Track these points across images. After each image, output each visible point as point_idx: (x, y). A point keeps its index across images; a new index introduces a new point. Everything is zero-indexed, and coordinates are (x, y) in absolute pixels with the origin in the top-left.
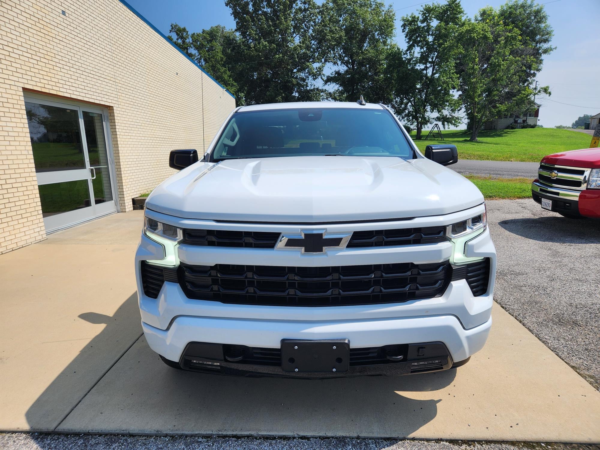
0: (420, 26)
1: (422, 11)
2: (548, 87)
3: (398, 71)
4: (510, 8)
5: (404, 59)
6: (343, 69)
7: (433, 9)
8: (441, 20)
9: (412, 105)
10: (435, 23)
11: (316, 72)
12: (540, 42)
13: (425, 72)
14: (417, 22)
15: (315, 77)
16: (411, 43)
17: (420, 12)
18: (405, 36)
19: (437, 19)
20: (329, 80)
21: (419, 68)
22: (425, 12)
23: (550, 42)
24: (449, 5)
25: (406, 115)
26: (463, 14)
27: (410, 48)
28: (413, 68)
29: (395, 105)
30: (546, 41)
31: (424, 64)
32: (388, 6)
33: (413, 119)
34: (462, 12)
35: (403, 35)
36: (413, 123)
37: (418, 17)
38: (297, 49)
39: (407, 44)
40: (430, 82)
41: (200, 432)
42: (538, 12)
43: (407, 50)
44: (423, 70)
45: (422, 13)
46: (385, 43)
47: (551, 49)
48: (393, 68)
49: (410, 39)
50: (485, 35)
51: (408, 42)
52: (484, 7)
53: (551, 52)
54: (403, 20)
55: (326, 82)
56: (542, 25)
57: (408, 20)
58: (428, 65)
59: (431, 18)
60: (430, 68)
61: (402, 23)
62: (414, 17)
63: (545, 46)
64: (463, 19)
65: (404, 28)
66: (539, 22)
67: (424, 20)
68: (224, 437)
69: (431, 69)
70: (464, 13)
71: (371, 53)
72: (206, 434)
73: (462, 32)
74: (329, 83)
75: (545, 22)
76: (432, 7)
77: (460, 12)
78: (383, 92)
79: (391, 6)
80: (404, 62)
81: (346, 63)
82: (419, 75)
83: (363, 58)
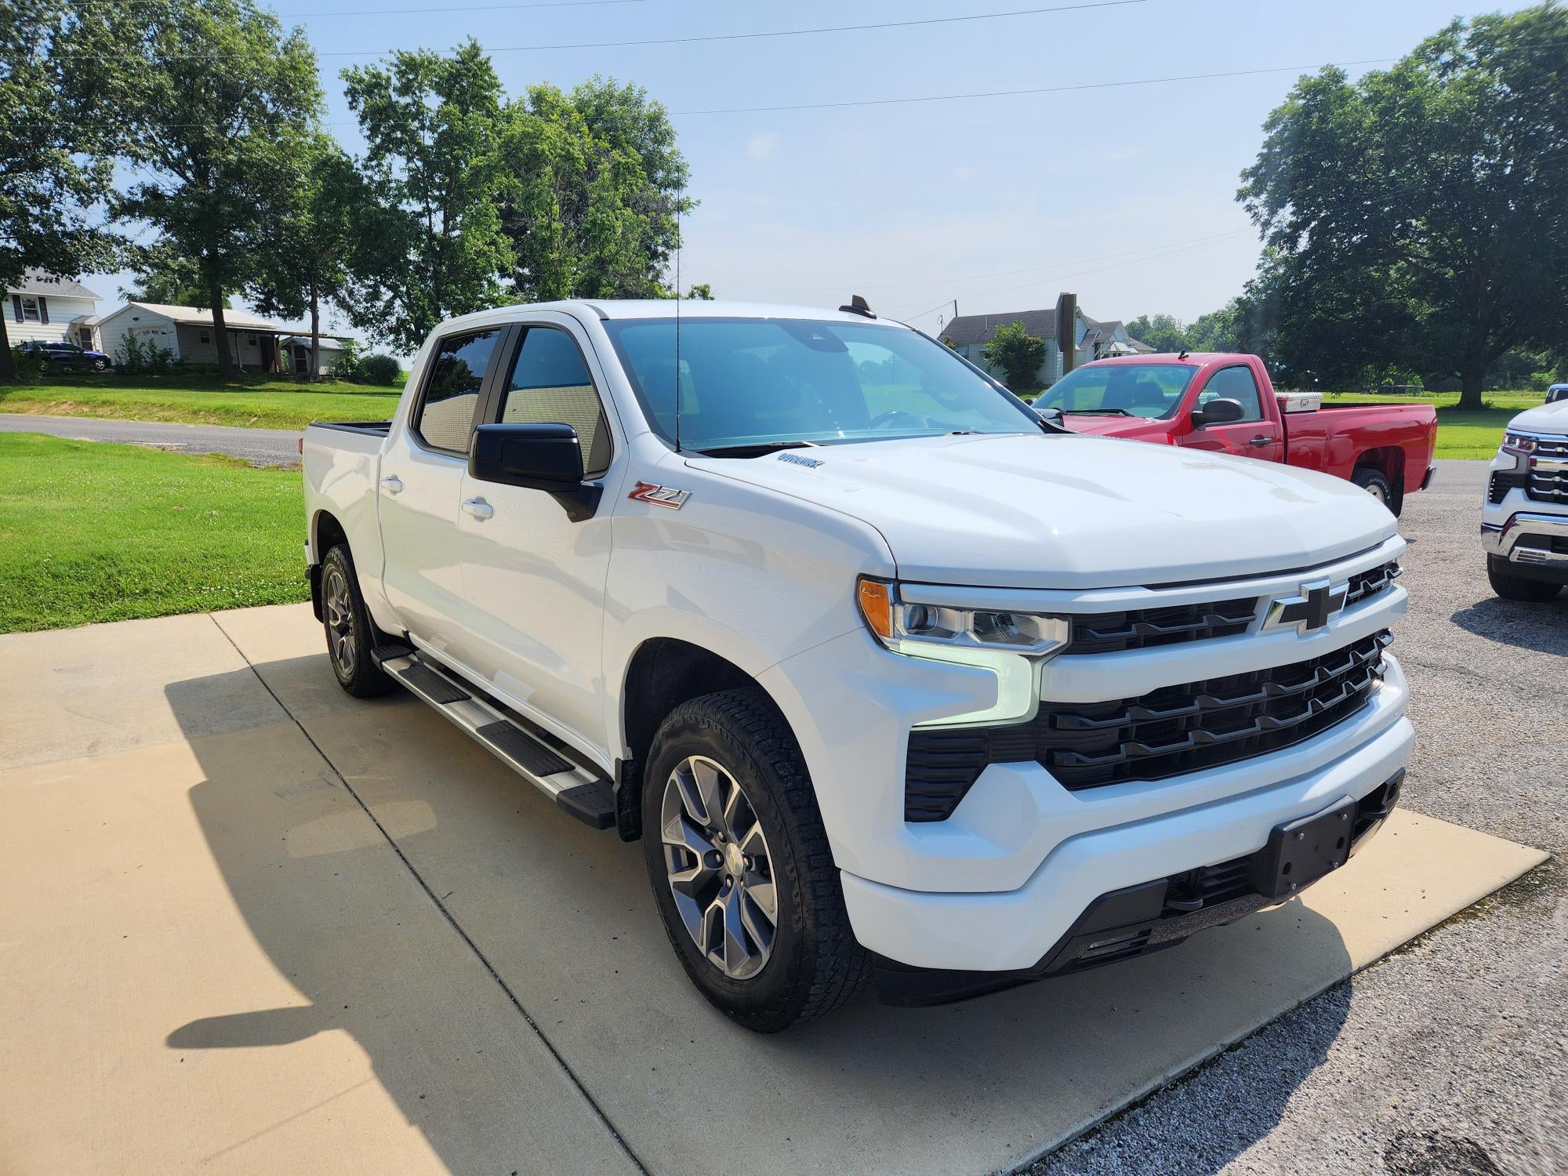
0: (397, 102)
1: (396, 66)
2: (707, 286)
3: (354, 212)
4: (597, 97)
5: (366, 181)
6: (169, 182)
7: (421, 65)
8: (448, 96)
9: (405, 305)
10: (433, 101)
11: (88, 182)
12: (664, 185)
13: (425, 221)
14: (386, 88)
15: (85, 196)
16: (378, 141)
17: (391, 68)
18: (359, 119)
19: (439, 93)
20: (127, 209)
21: (408, 209)
22: (404, 68)
23: (685, 189)
24: (463, 62)
25: (391, 330)
26: (498, 90)
27: (376, 154)
28: (394, 207)
29: (348, 299)
30: (677, 185)
31: (420, 200)
32: (292, 31)
33: (408, 340)
34: (498, 86)
35: (354, 117)
36: (409, 350)
37: (389, 78)
38: (8, 100)
39: (367, 141)
40: (442, 250)
41: (1074, 1131)
42: (654, 120)
43: (370, 159)
44: (420, 215)
45: (395, 69)
46: (298, 127)
47: (689, 204)
48: (339, 201)
49: (374, 131)
50: (568, 152)
51: (368, 137)
52: (538, 84)
53: (690, 210)
54: (349, 78)
55: (114, 215)
56: (666, 150)
57: (361, 81)
58: (433, 206)
59: (421, 84)
60: (438, 213)
61: (345, 85)
62: (377, 76)
63: (674, 195)
64: (501, 103)
65: (354, 100)
66: (660, 141)
67: (405, 90)
68: (1118, 1115)
69: (440, 215)
70: (501, 89)
71: (263, 151)
72: (1086, 1128)
73: (513, 136)
74: (126, 218)
75: (670, 145)
76: (418, 59)
77: (493, 86)
78: (313, 261)
79: (299, 32)
80: (367, 188)
81: (178, 166)
82: (410, 228)
83: (241, 161)
